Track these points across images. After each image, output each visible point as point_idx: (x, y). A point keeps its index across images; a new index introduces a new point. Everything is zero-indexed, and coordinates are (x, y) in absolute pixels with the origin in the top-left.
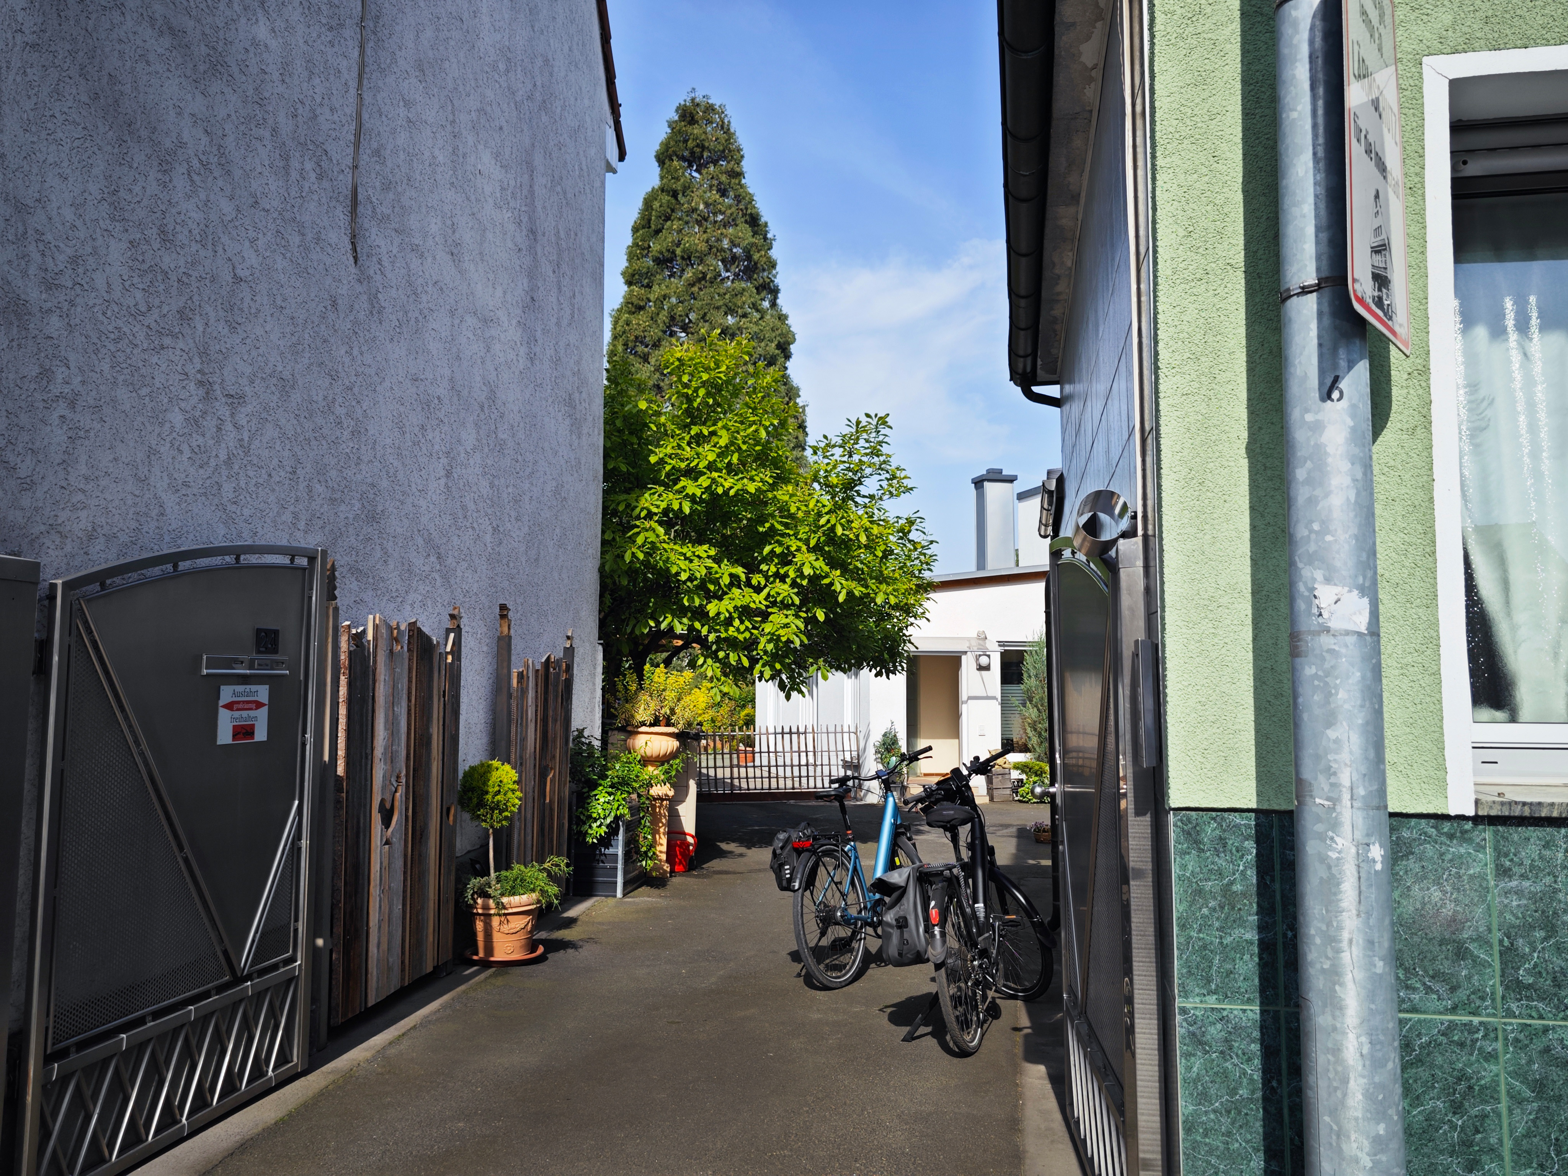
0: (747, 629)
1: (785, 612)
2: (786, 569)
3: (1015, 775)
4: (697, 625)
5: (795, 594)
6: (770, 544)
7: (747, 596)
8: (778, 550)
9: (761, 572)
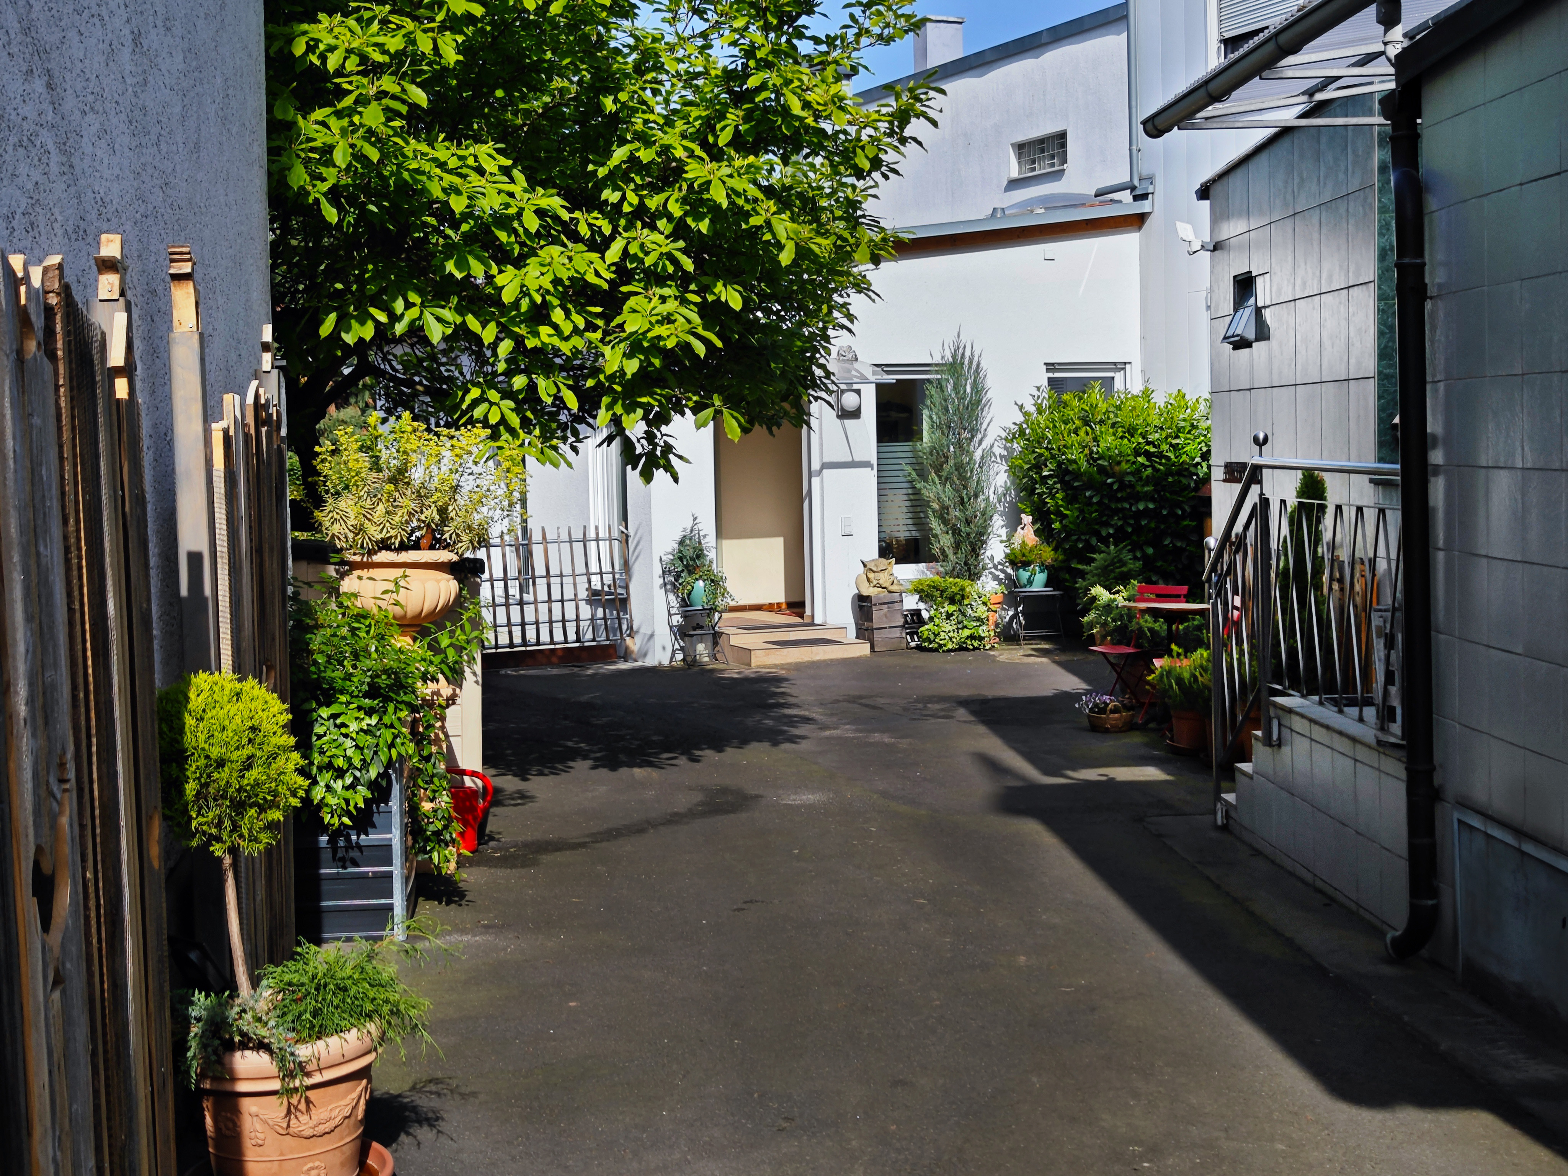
0: (576, 331)
1: (659, 291)
2: (662, 197)
3: (911, 602)
4: (473, 323)
5: (685, 251)
6: (623, 142)
7: (577, 258)
8: (646, 155)
9: (601, 206)
